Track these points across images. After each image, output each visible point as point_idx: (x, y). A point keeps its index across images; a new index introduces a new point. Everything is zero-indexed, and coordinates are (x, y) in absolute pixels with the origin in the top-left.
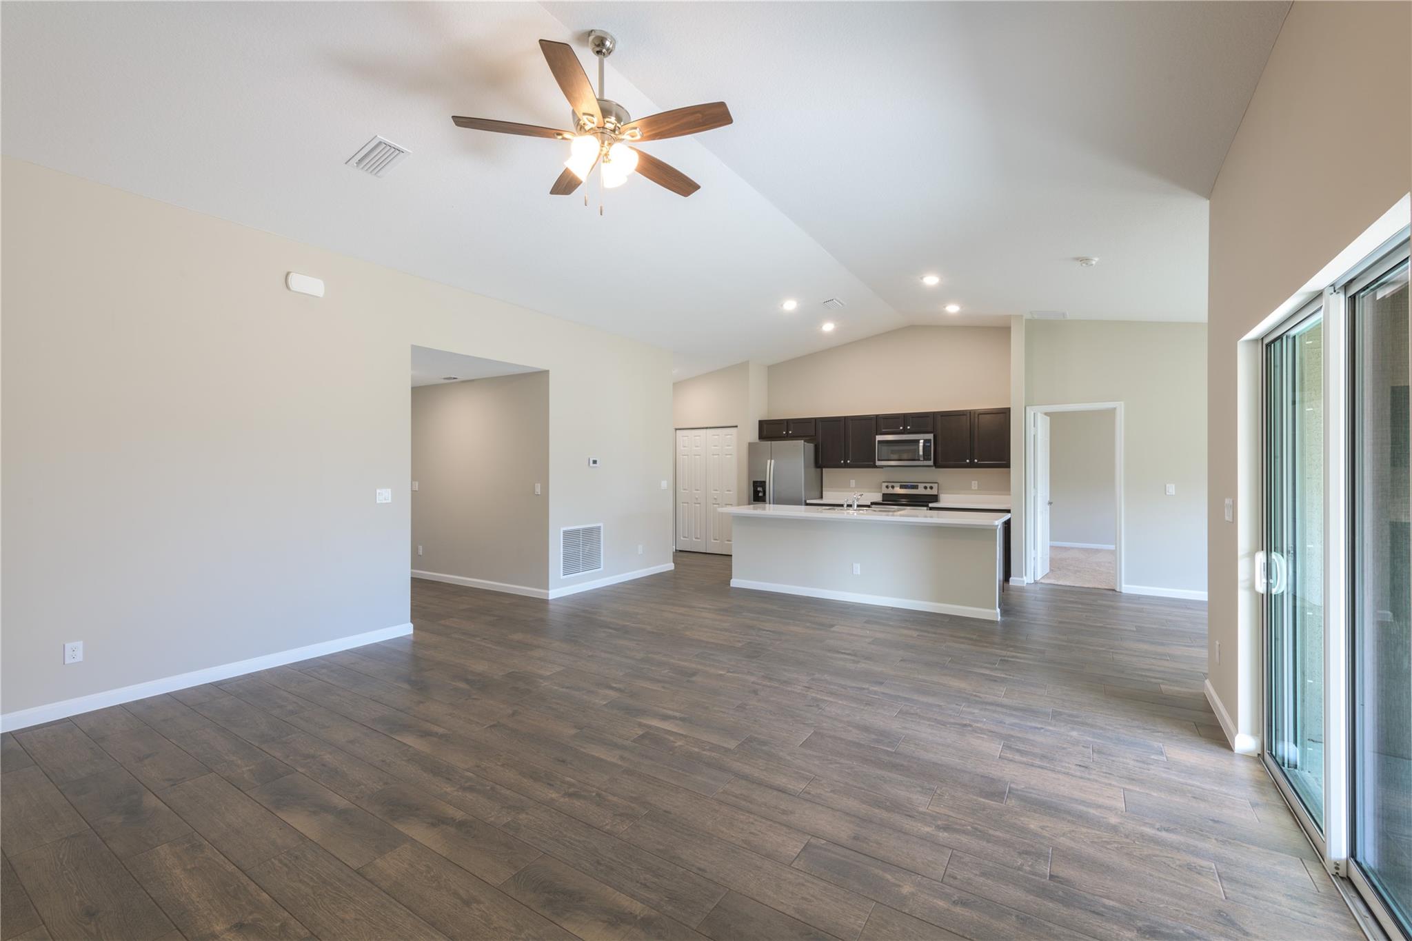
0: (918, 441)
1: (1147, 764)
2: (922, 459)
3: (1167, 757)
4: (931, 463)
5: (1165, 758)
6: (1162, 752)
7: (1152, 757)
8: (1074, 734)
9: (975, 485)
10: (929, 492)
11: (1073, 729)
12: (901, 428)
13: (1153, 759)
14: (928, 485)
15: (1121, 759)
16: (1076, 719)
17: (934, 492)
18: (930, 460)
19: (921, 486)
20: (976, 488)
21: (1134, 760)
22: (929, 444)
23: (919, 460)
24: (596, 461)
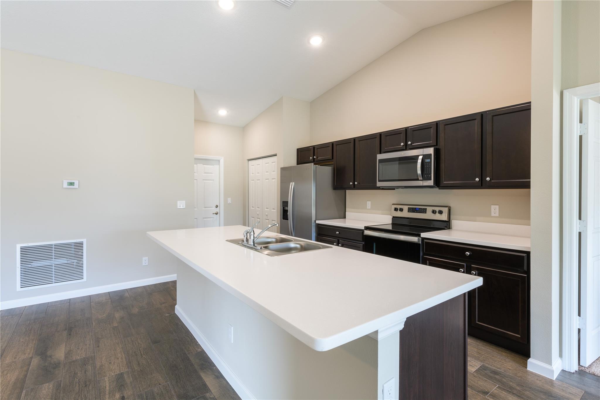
0: (416, 158)
2: (421, 178)
4: (431, 183)
9: (495, 210)
10: (437, 217)
12: (402, 144)
14: (437, 209)
17: (444, 217)
18: (431, 179)
19: (429, 209)
20: (497, 215)
22: (428, 160)
23: (418, 180)
24: (74, 183)
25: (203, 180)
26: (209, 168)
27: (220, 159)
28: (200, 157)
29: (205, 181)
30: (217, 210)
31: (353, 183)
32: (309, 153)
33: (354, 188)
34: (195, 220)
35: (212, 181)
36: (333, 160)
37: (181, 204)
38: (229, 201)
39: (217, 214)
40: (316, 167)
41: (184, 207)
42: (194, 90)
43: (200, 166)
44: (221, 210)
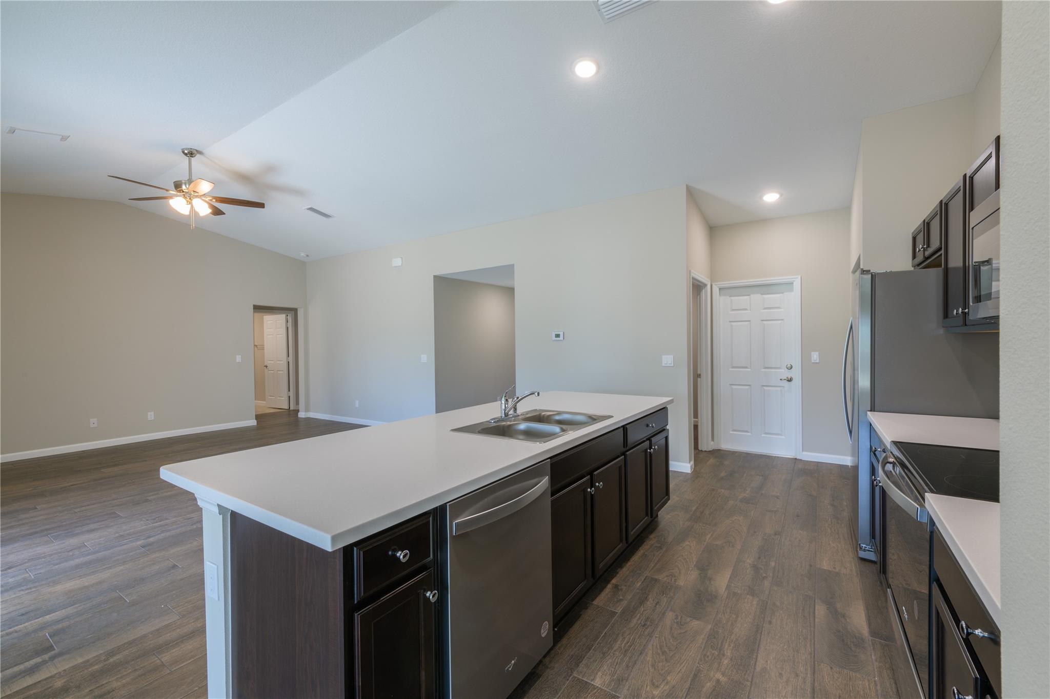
24: (559, 335)
25: (762, 320)
26: (772, 298)
27: (794, 281)
28: (754, 283)
29: (765, 322)
30: (789, 374)
31: (962, 310)
32: (920, 239)
33: (966, 325)
34: (747, 387)
35: (780, 322)
36: (942, 252)
37: (667, 360)
38: (815, 356)
39: (790, 380)
40: (873, 277)
41: (672, 365)
42: (687, 185)
43: (756, 298)
44: (796, 374)
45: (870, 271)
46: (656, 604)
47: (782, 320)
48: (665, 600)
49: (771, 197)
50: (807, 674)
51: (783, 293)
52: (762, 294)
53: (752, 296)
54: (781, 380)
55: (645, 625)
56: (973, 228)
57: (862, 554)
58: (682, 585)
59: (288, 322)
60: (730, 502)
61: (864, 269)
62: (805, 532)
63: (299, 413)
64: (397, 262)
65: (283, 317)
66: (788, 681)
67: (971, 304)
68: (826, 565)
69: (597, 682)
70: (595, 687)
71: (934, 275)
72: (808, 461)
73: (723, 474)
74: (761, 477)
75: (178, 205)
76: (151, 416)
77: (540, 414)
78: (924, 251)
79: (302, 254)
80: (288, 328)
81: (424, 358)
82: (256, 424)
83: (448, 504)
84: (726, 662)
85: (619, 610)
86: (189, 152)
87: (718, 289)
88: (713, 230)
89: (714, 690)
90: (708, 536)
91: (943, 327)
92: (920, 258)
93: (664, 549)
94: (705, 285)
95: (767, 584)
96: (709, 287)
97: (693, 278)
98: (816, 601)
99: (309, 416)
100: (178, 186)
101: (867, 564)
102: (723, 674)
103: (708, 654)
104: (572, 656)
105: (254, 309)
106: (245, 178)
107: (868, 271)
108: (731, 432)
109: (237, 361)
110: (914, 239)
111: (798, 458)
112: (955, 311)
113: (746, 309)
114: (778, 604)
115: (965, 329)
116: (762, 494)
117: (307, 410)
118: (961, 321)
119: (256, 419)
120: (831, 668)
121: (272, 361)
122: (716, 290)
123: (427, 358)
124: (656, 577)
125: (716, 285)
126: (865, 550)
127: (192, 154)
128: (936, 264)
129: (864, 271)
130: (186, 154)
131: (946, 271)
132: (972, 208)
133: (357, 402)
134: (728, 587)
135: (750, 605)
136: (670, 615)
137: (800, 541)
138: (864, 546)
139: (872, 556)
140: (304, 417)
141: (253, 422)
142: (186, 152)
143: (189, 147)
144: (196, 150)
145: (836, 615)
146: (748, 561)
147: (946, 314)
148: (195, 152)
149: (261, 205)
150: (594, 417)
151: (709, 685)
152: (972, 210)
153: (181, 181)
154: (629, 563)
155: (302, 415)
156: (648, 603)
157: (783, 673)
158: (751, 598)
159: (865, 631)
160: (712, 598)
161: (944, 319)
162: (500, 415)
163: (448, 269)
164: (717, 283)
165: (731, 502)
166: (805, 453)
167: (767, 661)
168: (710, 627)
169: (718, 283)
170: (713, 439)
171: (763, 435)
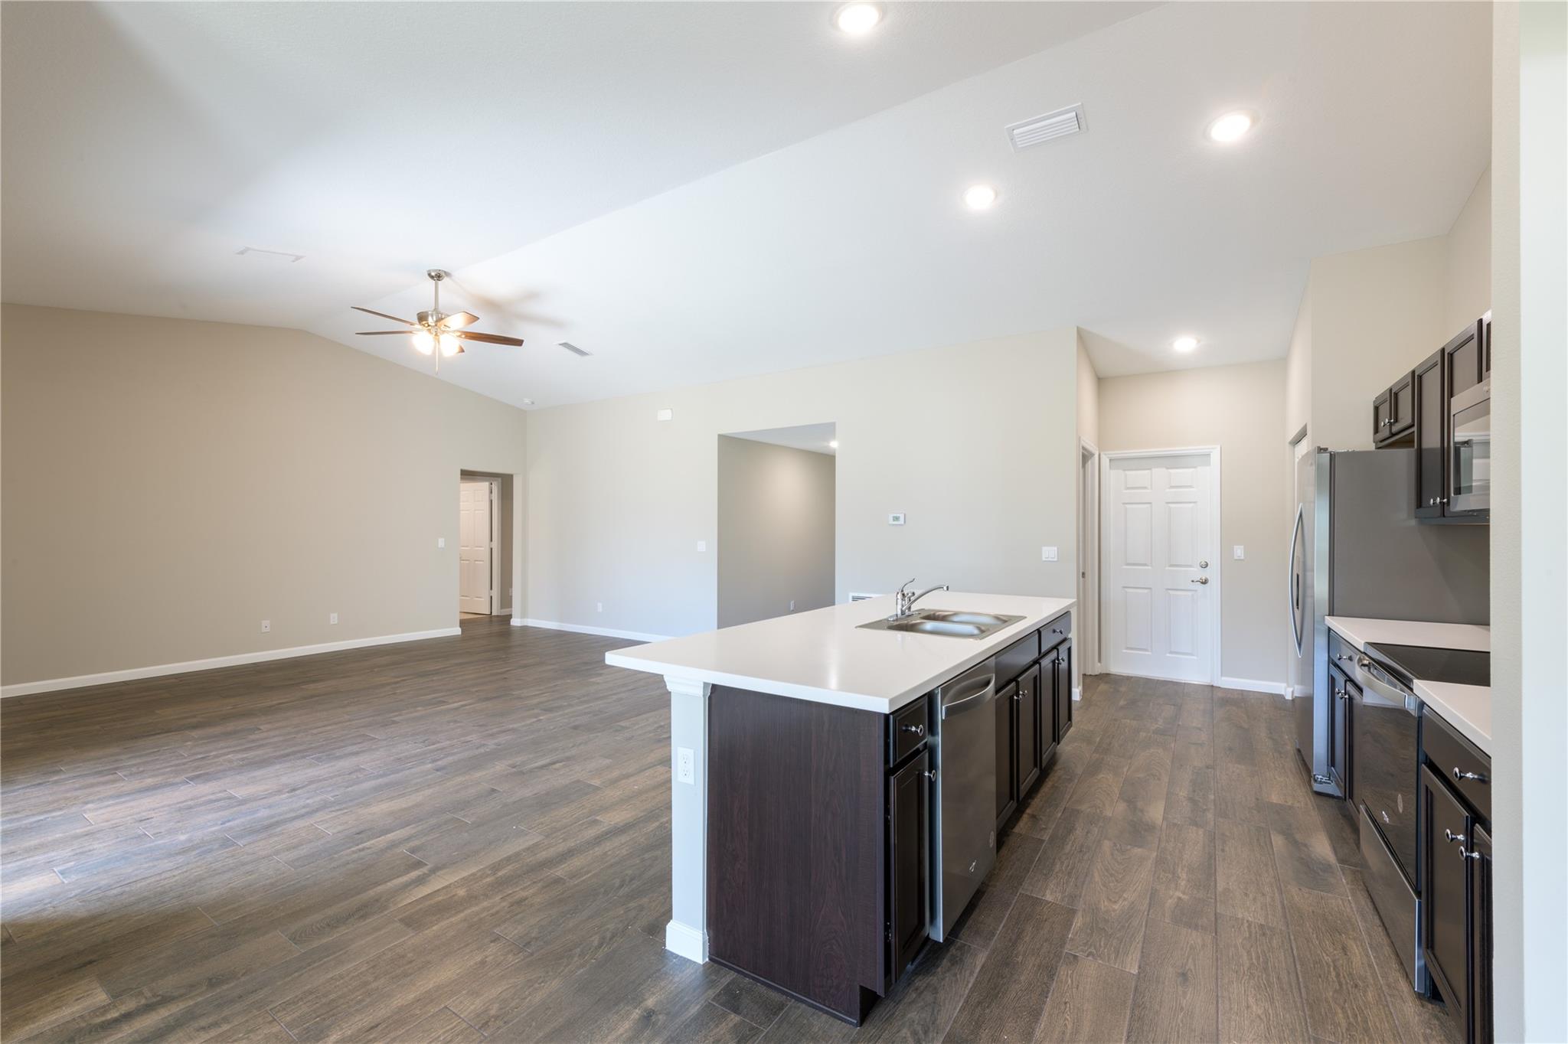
1: (77, 854)
3: (54, 872)
5: (55, 869)
6: (62, 874)
7: (72, 863)
8: (183, 838)
11: (189, 840)
13: (71, 861)
15: (110, 843)
16: (197, 851)
21: (94, 849)
24: (899, 517)
25: (1168, 503)
26: (1181, 474)
27: (1211, 452)
28: (1157, 453)
29: (1171, 506)
30: (1203, 575)
31: (1441, 499)
32: (1385, 410)
33: (1444, 516)
34: (1146, 591)
35: (1191, 505)
36: (1415, 429)
37: (1049, 553)
38: (1239, 552)
39: (1205, 582)
40: (1333, 457)
41: (1056, 559)
42: (1078, 328)
43: (1159, 473)
44: (1213, 574)
45: (1327, 449)
46: (1087, 833)
47: (1195, 502)
48: (1096, 830)
49: (1185, 345)
50: (1274, 894)
51: (1195, 467)
52: (1168, 468)
53: (1154, 470)
54: (1193, 581)
55: (1081, 851)
56: (1454, 415)
57: (1317, 787)
58: (1111, 815)
59: (491, 492)
60: (1141, 733)
61: (1322, 447)
62: (1243, 767)
63: (512, 620)
64: (665, 415)
65: (485, 485)
66: (1255, 899)
67: (1452, 495)
68: (1275, 798)
69: (1049, 897)
70: (1049, 902)
71: (1403, 457)
72: (1229, 689)
73: (1122, 703)
74: (1173, 707)
75: (421, 341)
76: (334, 618)
77: (934, 614)
78: (1391, 424)
79: (527, 401)
80: (491, 501)
81: (702, 546)
82: (460, 633)
83: (940, 688)
84: (1183, 883)
85: (1046, 837)
86: (436, 275)
87: (1108, 460)
88: (1101, 381)
89: (1177, 905)
90: (1125, 770)
91: (1416, 518)
92: (1384, 433)
93: (1076, 781)
94: (1092, 455)
95: (1210, 816)
96: (1096, 456)
97: (1084, 448)
98: (1271, 832)
99: (525, 624)
100: (422, 318)
101: (1324, 798)
102: (1184, 893)
103: (1161, 876)
104: (1011, 876)
105: (461, 474)
106: (493, 306)
107: (1325, 450)
108: (1125, 651)
109: (440, 546)
110: (1377, 409)
111: (1215, 685)
112: (1432, 500)
113: (1145, 488)
114: (1228, 834)
115: (1443, 521)
116: (1179, 725)
117: (524, 615)
118: (1438, 512)
119: (460, 627)
120: (1300, 889)
121: (467, 546)
122: (1105, 461)
123: (706, 546)
124: (1079, 808)
125: (1105, 454)
126: (1321, 783)
127: (439, 277)
128: (1407, 442)
129: (1321, 449)
130: (432, 277)
131: (1420, 452)
132: (1451, 395)
133: (600, 605)
134: (1164, 818)
135: (1196, 837)
136: (1107, 845)
137: (1238, 774)
138: (1320, 777)
139: (1332, 789)
140: (519, 625)
141: (457, 631)
142: (433, 274)
143: (436, 268)
144: (445, 272)
145: (1296, 845)
146: (1181, 794)
147: (1420, 503)
148: (444, 274)
149: (518, 343)
150: (1004, 618)
151: (1170, 903)
152: (1452, 396)
153: (427, 312)
154: (1039, 795)
155: (516, 622)
156: (1077, 832)
157: (1248, 893)
158: (1195, 828)
159: (1331, 858)
160: (1151, 828)
161: (1417, 508)
162: (895, 613)
163: (739, 425)
164: (1107, 453)
165: (1143, 734)
166: (1223, 678)
167: (1228, 883)
168: (1155, 854)
169: (1109, 452)
170: (1100, 661)
171: (1168, 655)
